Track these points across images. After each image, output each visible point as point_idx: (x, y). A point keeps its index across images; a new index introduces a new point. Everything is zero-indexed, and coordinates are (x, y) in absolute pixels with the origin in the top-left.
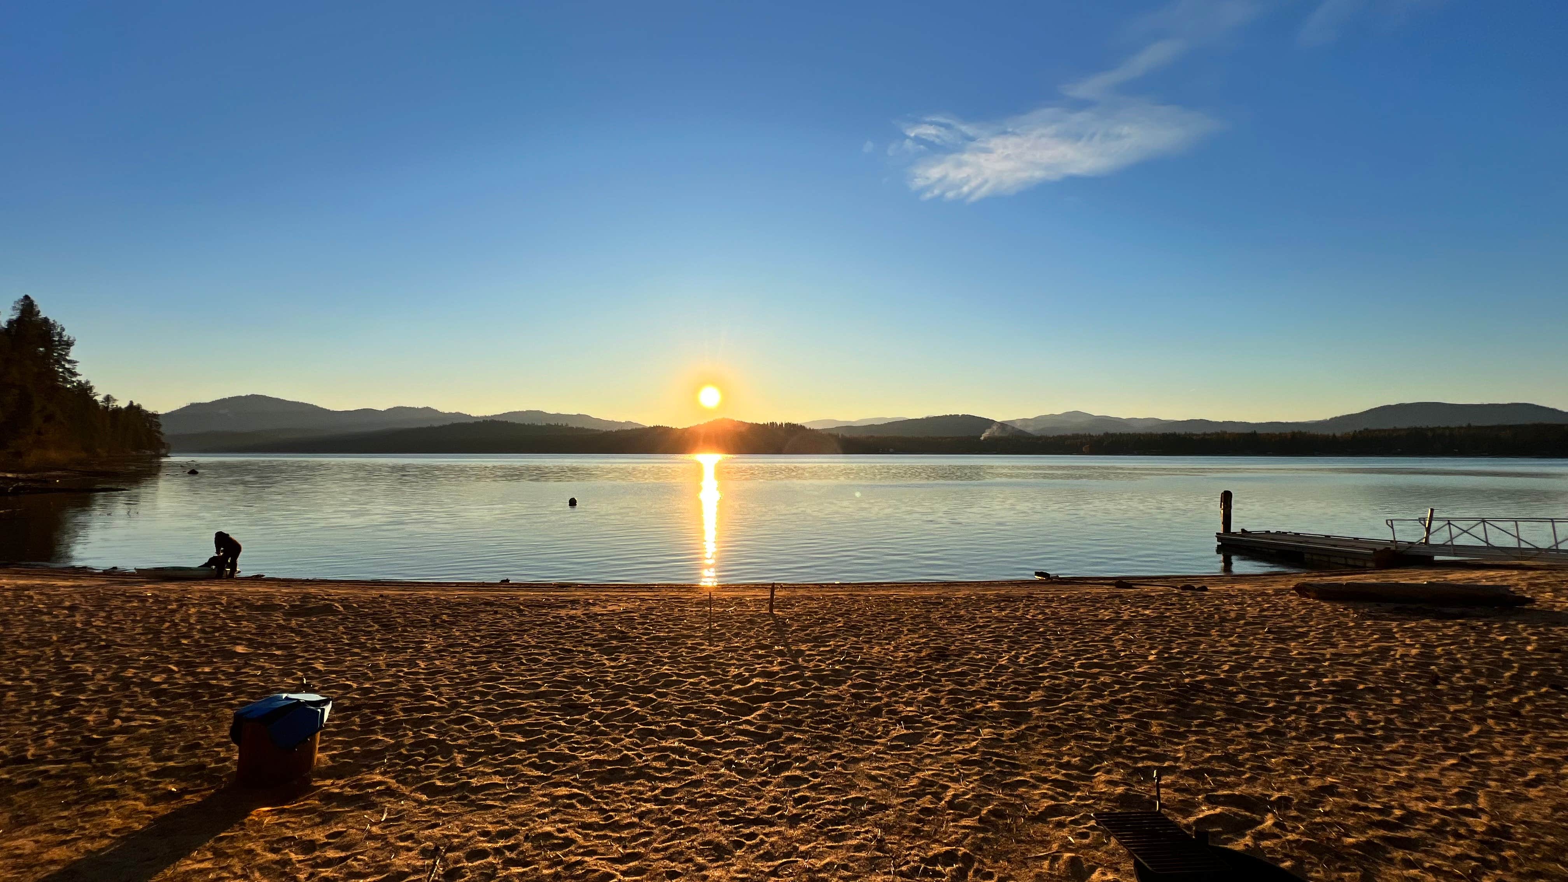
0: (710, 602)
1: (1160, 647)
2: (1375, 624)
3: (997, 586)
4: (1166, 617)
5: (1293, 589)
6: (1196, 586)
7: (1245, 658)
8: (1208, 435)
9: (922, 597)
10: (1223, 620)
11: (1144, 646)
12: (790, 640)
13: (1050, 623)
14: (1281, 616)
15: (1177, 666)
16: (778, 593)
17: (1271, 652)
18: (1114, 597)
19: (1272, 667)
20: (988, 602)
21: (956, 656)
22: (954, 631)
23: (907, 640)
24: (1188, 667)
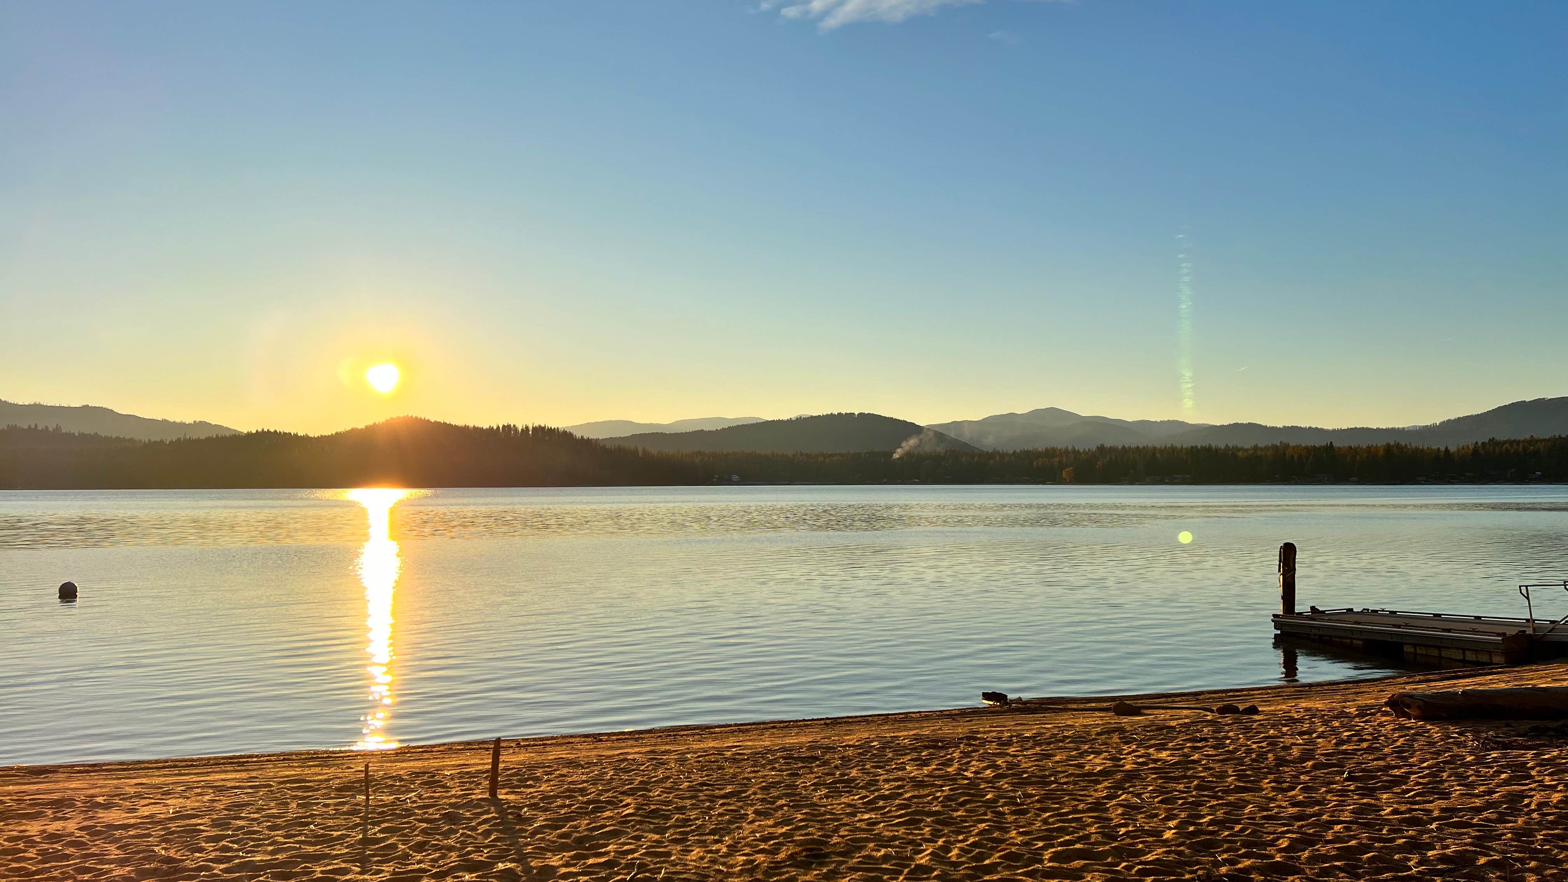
0: (367, 783)
1: (1183, 815)
2: (1504, 756)
3: (917, 720)
4: (1194, 762)
5: (1386, 704)
6: (1241, 707)
7: (1313, 825)
8: (1261, 449)
9: (784, 749)
10: (1281, 762)
11: (1156, 815)
12: (529, 849)
13: (1004, 784)
14: (1370, 750)
15: (1209, 846)
16: (508, 759)
17: (1353, 812)
18: (1110, 732)
19: (1354, 837)
20: (901, 751)
21: (840, 854)
22: (838, 810)
23: (753, 832)
24: (1225, 846)
